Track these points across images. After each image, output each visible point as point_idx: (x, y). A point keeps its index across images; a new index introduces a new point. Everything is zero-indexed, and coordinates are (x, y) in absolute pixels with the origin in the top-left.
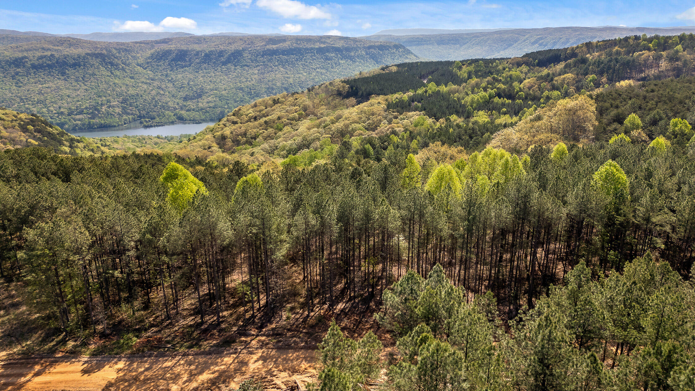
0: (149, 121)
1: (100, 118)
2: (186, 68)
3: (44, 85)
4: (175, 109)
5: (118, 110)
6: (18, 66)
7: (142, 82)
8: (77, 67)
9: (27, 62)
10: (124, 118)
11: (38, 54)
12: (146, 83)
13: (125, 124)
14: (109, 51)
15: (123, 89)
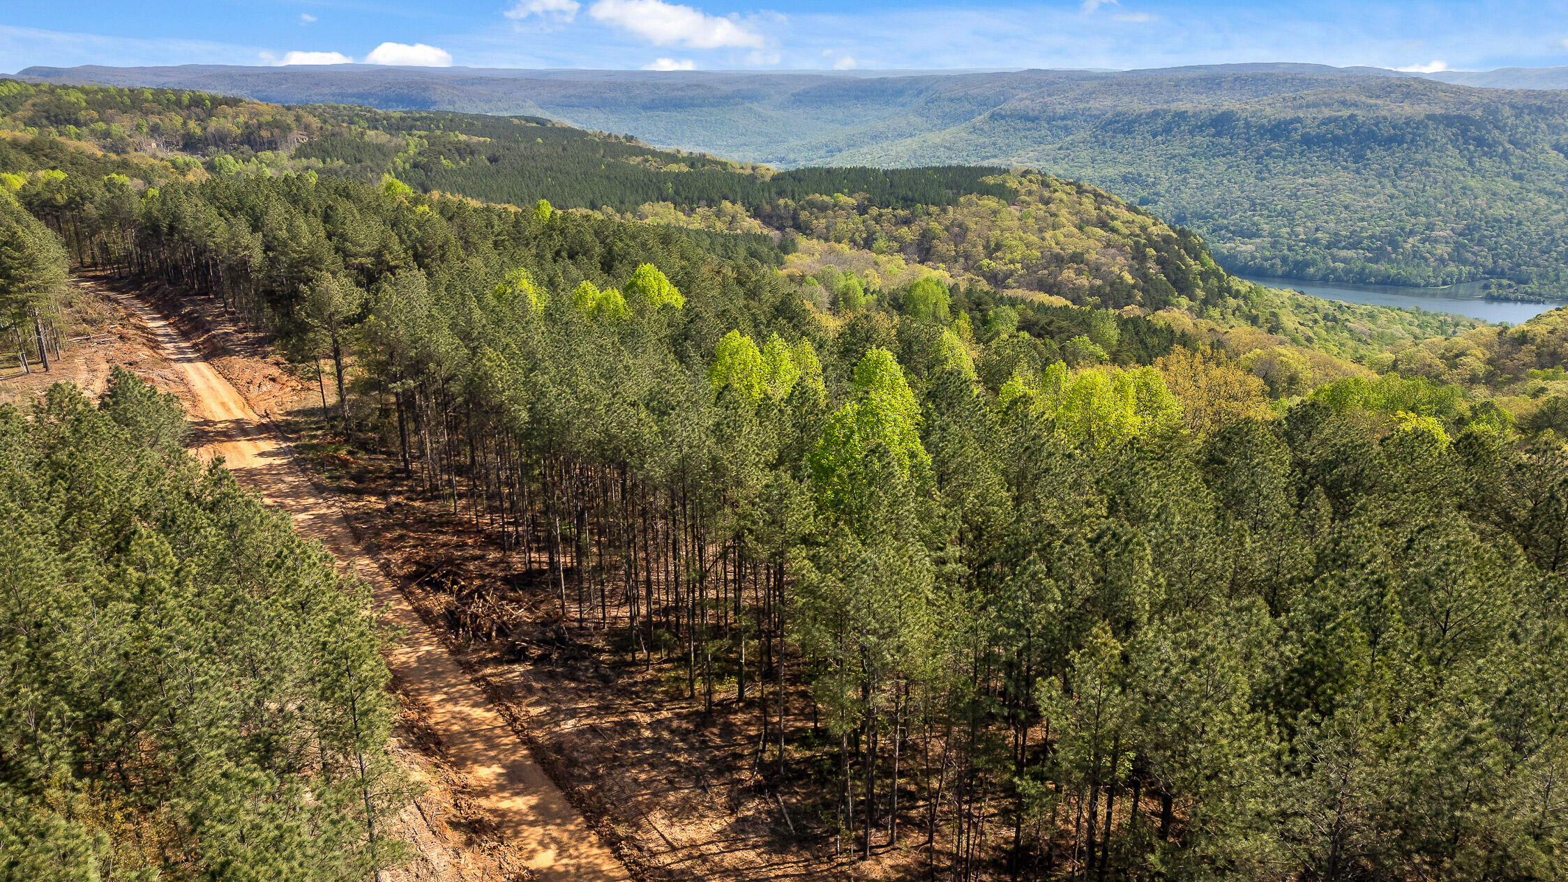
0: (1510, 286)
1: (1390, 261)
3: (1309, 180)
5: (1442, 250)
6: (1275, 138)
7: (1541, 191)
8: (1394, 145)
9: (1296, 129)
10: (1449, 269)
11: (1327, 113)
12: (1549, 193)
13: (1444, 283)
14: (1491, 111)
15: (1479, 201)
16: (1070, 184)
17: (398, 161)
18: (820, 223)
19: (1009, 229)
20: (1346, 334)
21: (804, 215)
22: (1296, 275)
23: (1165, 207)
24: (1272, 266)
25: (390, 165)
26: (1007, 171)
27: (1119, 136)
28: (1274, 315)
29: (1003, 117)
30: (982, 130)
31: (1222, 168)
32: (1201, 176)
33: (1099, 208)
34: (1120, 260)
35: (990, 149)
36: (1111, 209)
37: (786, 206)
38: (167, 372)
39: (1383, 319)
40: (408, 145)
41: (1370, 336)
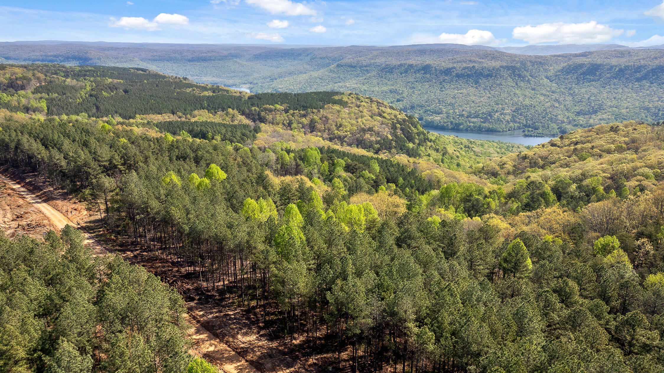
0: (532, 131)
1: (490, 122)
2: (594, 83)
3: (459, 91)
4: (563, 122)
5: (508, 118)
6: (446, 75)
7: (542, 94)
8: (489, 77)
9: (454, 71)
10: (510, 125)
11: (465, 65)
12: (545, 95)
13: (509, 130)
14: (523, 63)
15: (520, 99)
16: (367, 98)
17: (83, 93)
18: (270, 117)
19: (345, 118)
20: (472, 153)
21: (263, 114)
22: (456, 129)
23: (407, 103)
24: (447, 125)
25: (79, 95)
26: (343, 94)
27: (387, 74)
28: (445, 148)
29: (342, 66)
30: (334, 71)
31: (427, 86)
32: (420, 90)
33: (379, 109)
34: (387, 129)
35: (338, 79)
36: (383, 109)
37: (255, 110)
38: (33, 209)
39: (486, 146)
40: (86, 85)
41: (482, 154)
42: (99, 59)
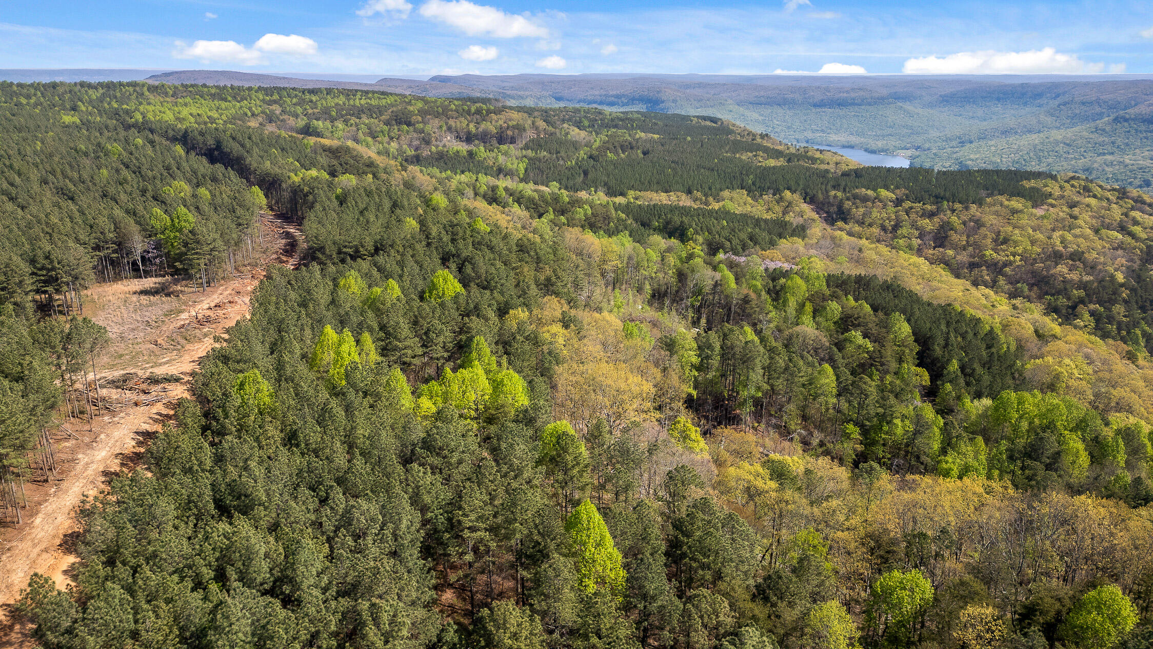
17: (582, 153)
18: (859, 212)
21: (848, 204)
29: (1126, 120)
34: (1122, 260)
37: (835, 197)
42: (674, 101)
